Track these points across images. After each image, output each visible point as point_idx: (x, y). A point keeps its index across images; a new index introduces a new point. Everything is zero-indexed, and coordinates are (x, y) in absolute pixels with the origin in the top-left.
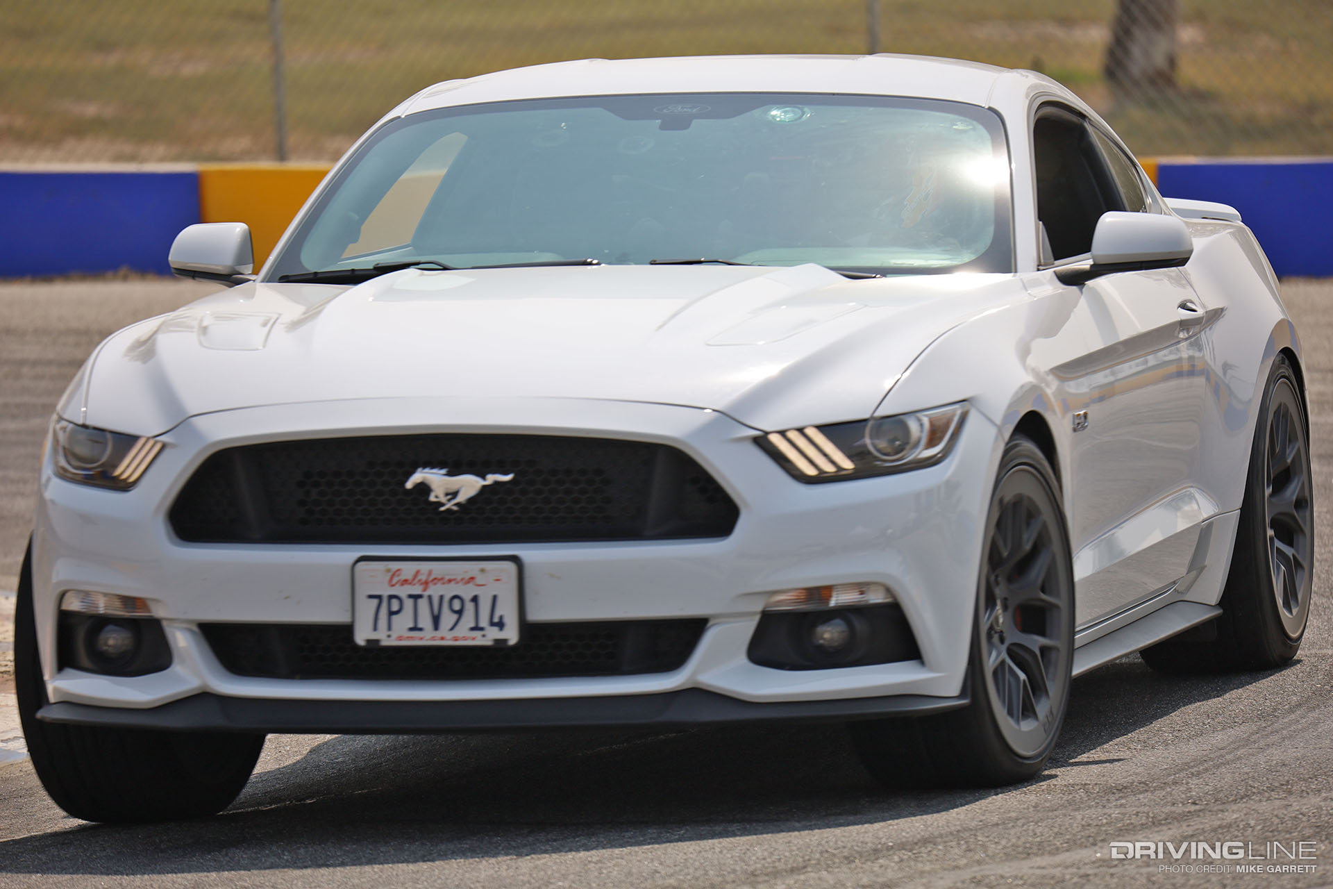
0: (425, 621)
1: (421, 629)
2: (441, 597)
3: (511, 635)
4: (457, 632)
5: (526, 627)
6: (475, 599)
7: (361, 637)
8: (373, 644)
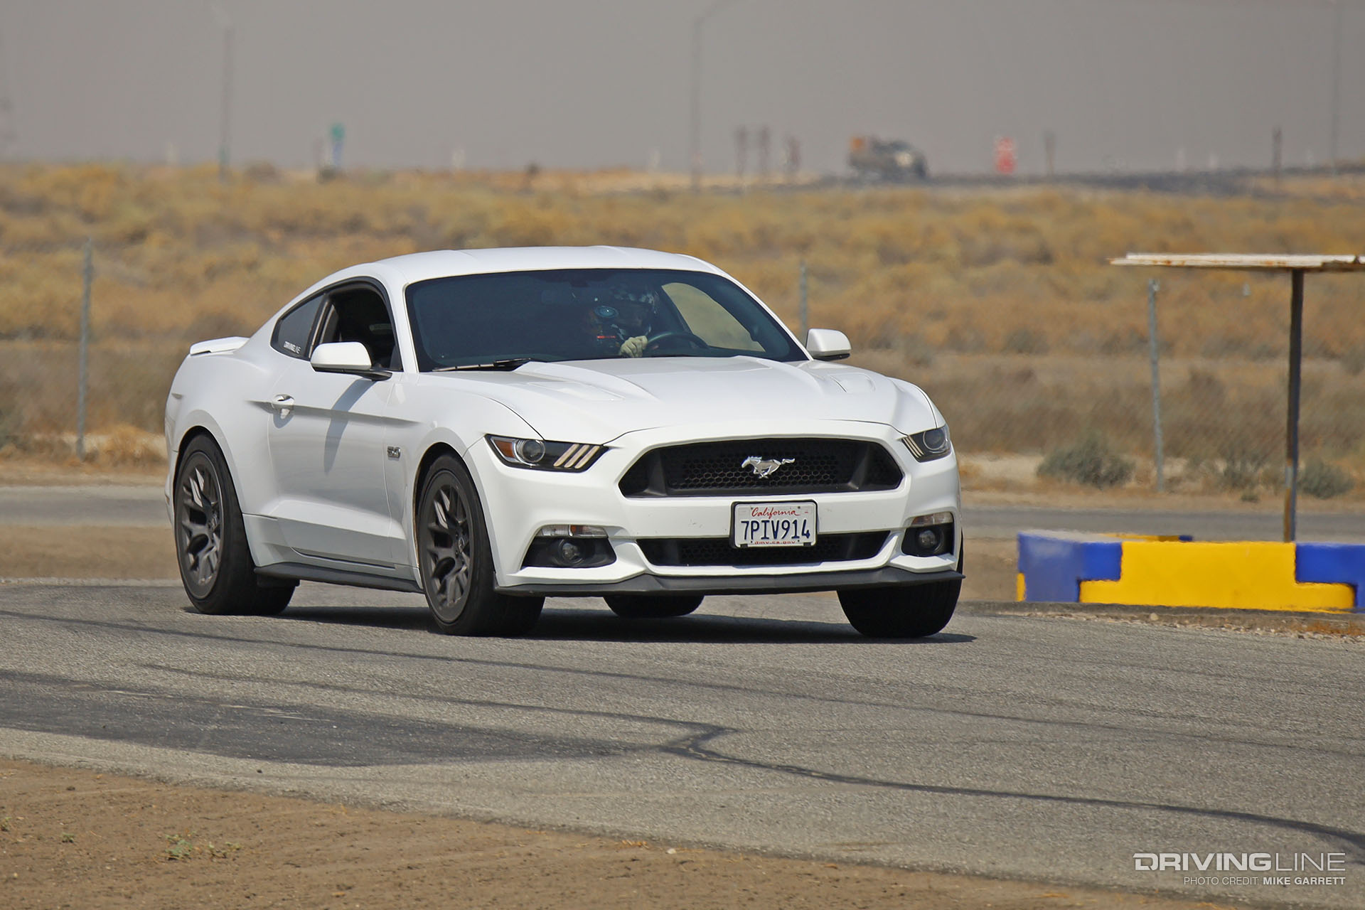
0: (770, 534)
1: (768, 538)
2: (778, 522)
3: (813, 541)
4: (785, 540)
5: (820, 537)
6: (795, 522)
7: (739, 542)
8: (744, 546)
